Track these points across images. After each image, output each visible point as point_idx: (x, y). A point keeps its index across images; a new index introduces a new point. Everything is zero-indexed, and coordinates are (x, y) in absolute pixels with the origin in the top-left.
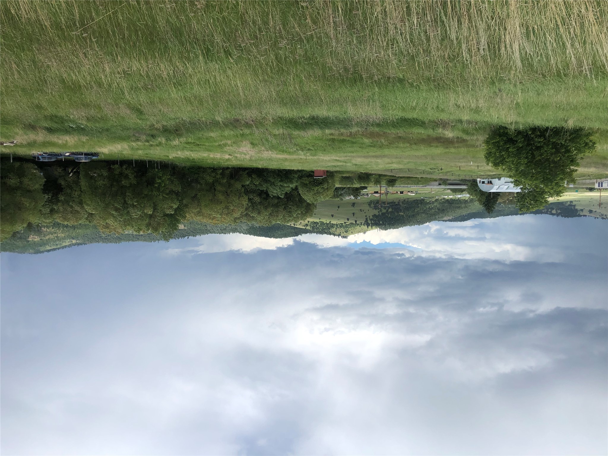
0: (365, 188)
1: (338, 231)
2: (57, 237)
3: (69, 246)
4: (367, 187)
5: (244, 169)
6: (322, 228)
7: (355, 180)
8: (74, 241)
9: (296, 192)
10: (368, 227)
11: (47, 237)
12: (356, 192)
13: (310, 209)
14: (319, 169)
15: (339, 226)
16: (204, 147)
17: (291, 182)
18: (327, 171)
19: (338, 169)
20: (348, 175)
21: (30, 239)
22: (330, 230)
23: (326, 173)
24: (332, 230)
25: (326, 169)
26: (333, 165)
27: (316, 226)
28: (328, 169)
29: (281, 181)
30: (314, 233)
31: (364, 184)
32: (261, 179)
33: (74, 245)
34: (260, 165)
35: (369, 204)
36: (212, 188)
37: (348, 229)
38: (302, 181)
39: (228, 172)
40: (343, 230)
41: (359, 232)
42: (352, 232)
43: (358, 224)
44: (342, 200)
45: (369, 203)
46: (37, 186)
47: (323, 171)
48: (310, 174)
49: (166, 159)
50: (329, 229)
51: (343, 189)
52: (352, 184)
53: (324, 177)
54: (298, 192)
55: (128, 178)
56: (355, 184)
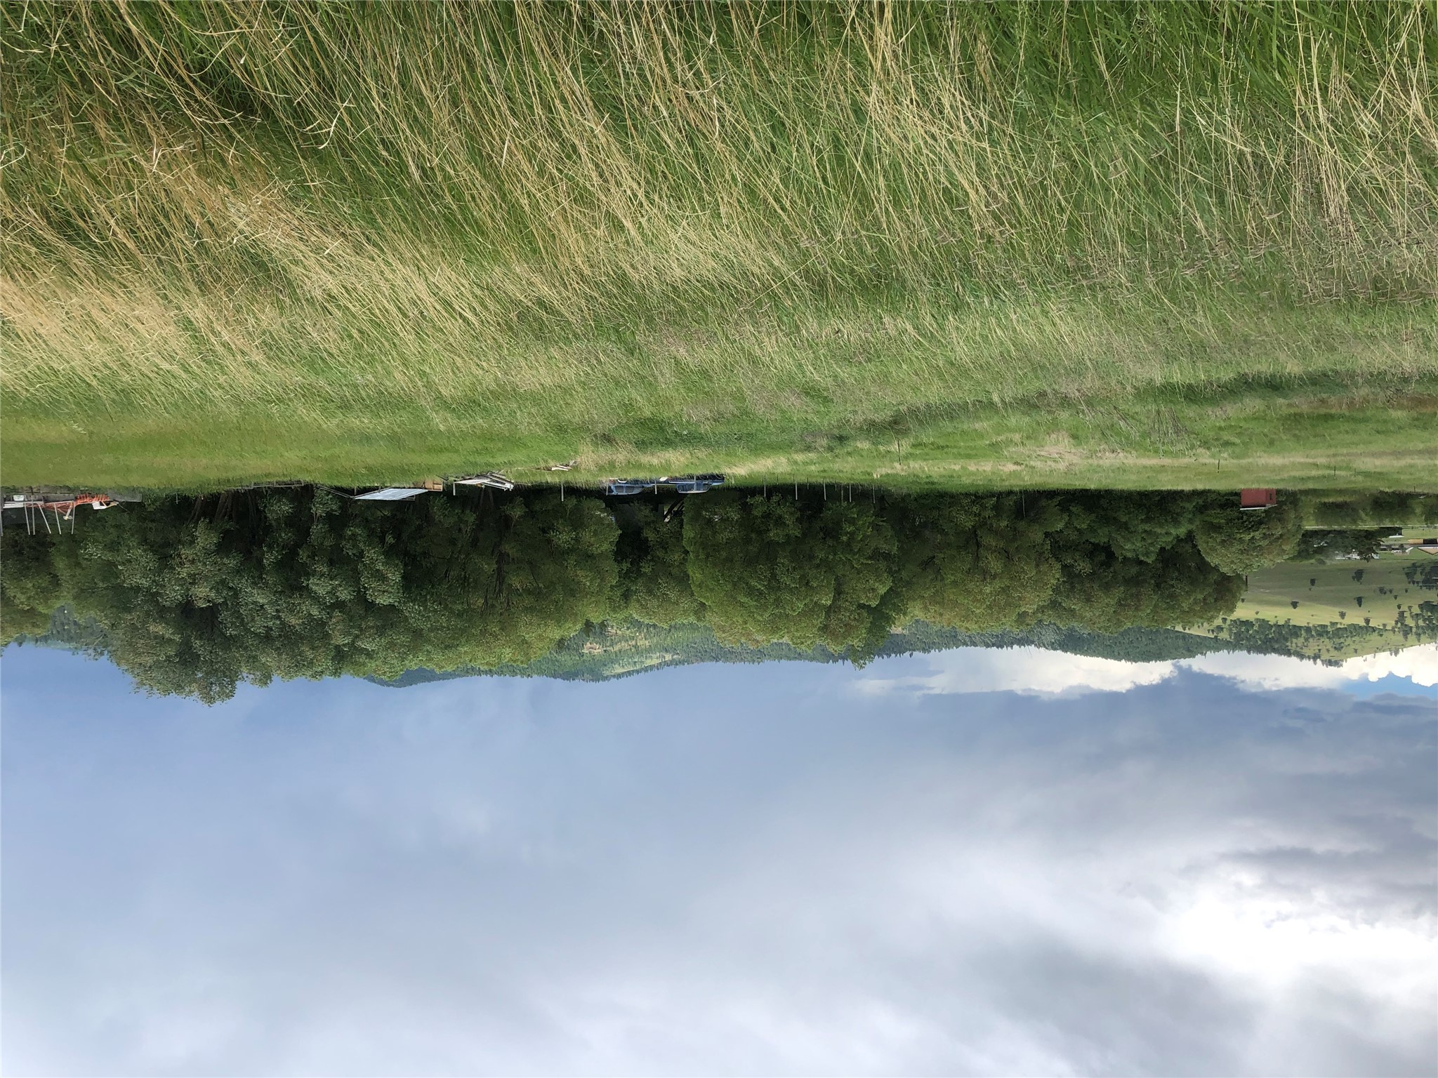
0: (1397, 531)
1: (1313, 646)
2: (636, 646)
3: (659, 667)
4: (1401, 529)
5: (1051, 494)
6: (1263, 637)
7: (1364, 510)
8: (668, 657)
9: (1188, 548)
10: (1406, 637)
11: (617, 648)
12: (1367, 542)
13: (1229, 590)
14: (1255, 486)
15: (1313, 633)
16: (955, 451)
17: (1176, 522)
18: (1278, 492)
19: (1311, 485)
20: (1340, 499)
21: (585, 651)
22: (1289, 644)
23: (1274, 497)
24: (1294, 644)
25: (1274, 487)
26: (1294, 477)
27: (1248, 631)
28: (1281, 486)
29: (1148, 520)
30: (1241, 649)
31: (1390, 521)
32: (1093, 516)
33: (668, 664)
34: (1093, 483)
35: (1407, 574)
36: (971, 541)
37: (1342, 640)
38: (1207, 518)
39: (1009, 502)
40: (1326, 643)
41: (1379, 649)
42: (1356, 651)
43: (1374, 629)
44: (1322, 562)
45: (1406, 570)
46: (606, 546)
47: (1267, 491)
48: (1230, 501)
49: (865, 480)
50: (1286, 640)
51: (1324, 535)
52: (1354, 522)
53: (1268, 506)
54: (1195, 546)
55: (785, 523)
56: (1363, 521)
